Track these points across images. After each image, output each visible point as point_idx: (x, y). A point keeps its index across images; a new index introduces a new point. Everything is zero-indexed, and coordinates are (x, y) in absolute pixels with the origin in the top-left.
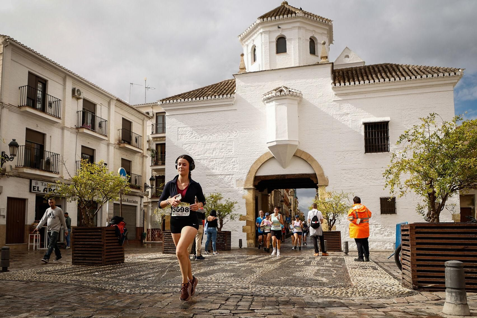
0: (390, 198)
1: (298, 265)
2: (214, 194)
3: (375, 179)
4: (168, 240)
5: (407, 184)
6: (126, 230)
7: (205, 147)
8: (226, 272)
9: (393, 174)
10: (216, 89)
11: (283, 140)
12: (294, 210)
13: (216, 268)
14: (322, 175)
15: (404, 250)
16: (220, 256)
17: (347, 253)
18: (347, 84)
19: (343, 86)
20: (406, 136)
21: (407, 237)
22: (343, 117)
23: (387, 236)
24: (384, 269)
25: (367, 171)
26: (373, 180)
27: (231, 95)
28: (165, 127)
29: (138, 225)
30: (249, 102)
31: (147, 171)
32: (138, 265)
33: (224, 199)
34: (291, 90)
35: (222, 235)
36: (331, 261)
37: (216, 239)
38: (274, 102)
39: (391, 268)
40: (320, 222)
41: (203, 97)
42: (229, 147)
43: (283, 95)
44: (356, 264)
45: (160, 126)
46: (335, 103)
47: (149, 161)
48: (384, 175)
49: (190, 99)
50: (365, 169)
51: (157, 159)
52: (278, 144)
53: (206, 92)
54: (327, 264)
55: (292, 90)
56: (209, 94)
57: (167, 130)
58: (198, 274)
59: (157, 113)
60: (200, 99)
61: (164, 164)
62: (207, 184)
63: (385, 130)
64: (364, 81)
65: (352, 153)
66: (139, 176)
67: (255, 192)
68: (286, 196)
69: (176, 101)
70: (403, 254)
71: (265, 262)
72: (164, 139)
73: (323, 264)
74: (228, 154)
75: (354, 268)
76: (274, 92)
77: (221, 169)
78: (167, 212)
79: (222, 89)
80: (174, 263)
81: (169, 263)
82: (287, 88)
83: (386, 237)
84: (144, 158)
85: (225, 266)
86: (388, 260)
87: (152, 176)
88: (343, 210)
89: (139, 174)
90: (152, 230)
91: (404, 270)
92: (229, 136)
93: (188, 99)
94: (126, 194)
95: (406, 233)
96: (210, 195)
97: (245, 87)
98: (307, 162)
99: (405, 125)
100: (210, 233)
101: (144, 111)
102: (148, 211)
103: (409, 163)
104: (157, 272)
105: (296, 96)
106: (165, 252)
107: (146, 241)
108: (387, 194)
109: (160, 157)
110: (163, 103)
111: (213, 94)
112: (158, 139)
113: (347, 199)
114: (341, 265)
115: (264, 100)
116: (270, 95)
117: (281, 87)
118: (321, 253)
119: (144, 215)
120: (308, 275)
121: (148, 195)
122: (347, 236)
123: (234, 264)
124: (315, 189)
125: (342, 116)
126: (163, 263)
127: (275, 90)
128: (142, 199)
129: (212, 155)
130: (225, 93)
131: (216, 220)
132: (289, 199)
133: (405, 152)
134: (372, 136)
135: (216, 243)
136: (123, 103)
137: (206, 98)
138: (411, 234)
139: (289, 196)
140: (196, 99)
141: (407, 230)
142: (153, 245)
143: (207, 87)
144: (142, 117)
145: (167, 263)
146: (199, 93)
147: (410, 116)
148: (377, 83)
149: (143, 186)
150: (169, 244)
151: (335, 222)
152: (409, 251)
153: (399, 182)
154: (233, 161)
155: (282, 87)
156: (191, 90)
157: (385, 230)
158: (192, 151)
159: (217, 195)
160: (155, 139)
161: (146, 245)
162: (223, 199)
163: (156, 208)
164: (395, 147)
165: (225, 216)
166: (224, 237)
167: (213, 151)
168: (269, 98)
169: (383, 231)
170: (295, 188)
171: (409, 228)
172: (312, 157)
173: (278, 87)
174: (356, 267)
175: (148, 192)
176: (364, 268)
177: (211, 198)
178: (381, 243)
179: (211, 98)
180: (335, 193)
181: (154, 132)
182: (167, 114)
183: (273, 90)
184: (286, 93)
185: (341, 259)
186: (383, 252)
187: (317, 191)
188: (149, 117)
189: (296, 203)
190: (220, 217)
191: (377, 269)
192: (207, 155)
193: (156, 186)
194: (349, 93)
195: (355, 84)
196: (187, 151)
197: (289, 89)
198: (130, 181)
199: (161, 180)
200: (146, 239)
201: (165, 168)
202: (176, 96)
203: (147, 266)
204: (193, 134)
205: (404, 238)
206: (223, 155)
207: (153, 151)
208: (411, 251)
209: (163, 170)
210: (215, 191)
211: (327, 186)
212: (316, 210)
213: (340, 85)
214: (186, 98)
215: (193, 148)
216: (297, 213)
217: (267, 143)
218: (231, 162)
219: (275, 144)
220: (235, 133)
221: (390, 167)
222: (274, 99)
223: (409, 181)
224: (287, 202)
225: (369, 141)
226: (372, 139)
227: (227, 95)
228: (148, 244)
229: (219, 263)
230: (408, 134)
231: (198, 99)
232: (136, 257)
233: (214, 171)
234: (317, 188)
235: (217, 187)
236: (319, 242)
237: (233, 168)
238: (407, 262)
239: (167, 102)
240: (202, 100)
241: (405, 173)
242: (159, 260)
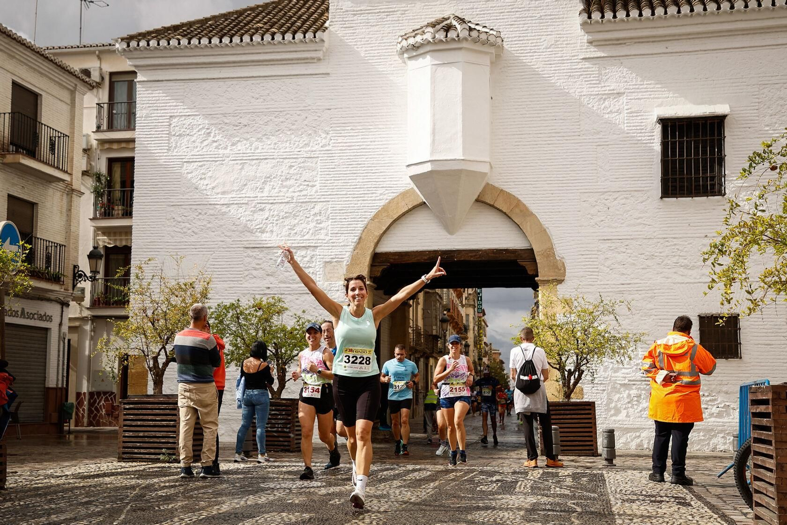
0: (722, 318)
1: (481, 491)
2: (264, 299)
3: (686, 267)
4: (134, 423)
5: (767, 280)
6: (12, 397)
7: (243, 173)
8: (289, 512)
9: (729, 255)
10: (275, 15)
11: (449, 158)
12: (475, 346)
13: (263, 499)
14: (550, 252)
15: (757, 453)
16: (275, 467)
17: (611, 459)
18: (621, 14)
19: (609, 21)
20: (766, 155)
21: (765, 421)
22: (606, 103)
23: (716, 417)
24: (707, 504)
25: (667, 244)
26: (682, 269)
27: (315, 33)
28: (135, 114)
29: (53, 379)
30: (363, 55)
31: (81, 233)
32: (46, 494)
33: (291, 314)
34: (473, 26)
35: (283, 410)
36: (569, 481)
37: (267, 421)
38: (428, 57)
39: (725, 502)
40: (542, 378)
41: (241, 36)
42: (307, 175)
43: (453, 40)
44: (635, 489)
45: (120, 109)
46: (587, 64)
47: (86, 205)
48: (706, 256)
49: (205, 41)
50: (662, 241)
51: (109, 200)
52: (434, 169)
53: (249, 23)
54: (558, 489)
55: (478, 28)
56: (257, 30)
57: (139, 122)
58: (213, 517)
59: (112, 74)
60: (231, 41)
61: (128, 214)
62: (247, 273)
63: (716, 137)
64: (665, 8)
65: (626, 198)
66: (56, 245)
67: (374, 295)
68: (455, 307)
69: (166, 44)
70: (757, 466)
71: (396, 483)
72: (131, 146)
73: (549, 490)
74: (304, 193)
75: (627, 500)
76: (430, 29)
77: (285, 232)
78: (133, 345)
79: (291, 17)
80: (148, 487)
81: (133, 488)
82: (462, 21)
83: (713, 419)
84: (75, 198)
85: (289, 494)
86: (719, 480)
87: (95, 248)
88: (603, 346)
89: (59, 240)
90: (91, 394)
91: (759, 509)
92: (307, 145)
93: (200, 39)
94: (16, 295)
95: (762, 409)
96: (252, 303)
97: (355, 15)
98: (510, 218)
99: (768, 126)
100: (250, 405)
101: (76, 65)
102: (81, 342)
103: (771, 226)
104: (99, 514)
105: (486, 43)
106: (124, 456)
107: (72, 427)
108: (713, 306)
109: (118, 195)
110: (128, 46)
111: (268, 30)
112: (115, 146)
113: (612, 317)
114: (594, 492)
115: (404, 51)
116: (419, 39)
117: (449, 18)
118: (542, 460)
119: (70, 353)
120: (509, 518)
121: (82, 299)
122: (612, 416)
123: (313, 490)
124: (530, 290)
125: (605, 99)
126: (117, 489)
127: (433, 25)
128: (65, 308)
129: (260, 195)
130: (300, 28)
131: (268, 369)
132: (464, 315)
133: (761, 197)
134: (681, 154)
135: (267, 431)
136: (14, 39)
137: (249, 40)
138: (774, 411)
139: (463, 306)
140: (221, 42)
141: (765, 402)
142: (93, 437)
143: (252, 9)
144: (70, 82)
145: (127, 489)
146: (229, 25)
147: (782, 102)
148: (699, 14)
149: (69, 272)
150: (136, 434)
151: (579, 378)
152: (771, 457)
153: (744, 276)
154: (316, 210)
155: (452, 17)
156: (208, 16)
157: (710, 401)
158: (206, 182)
159: (272, 301)
160: (107, 146)
161: (72, 437)
162: (287, 313)
163: (105, 336)
164: (739, 183)
165: (292, 358)
166: (289, 415)
167: (265, 183)
168: (415, 47)
169: (706, 404)
170: (480, 287)
171: (769, 396)
172: (524, 205)
173: (439, 16)
174: (635, 497)
175: (83, 290)
176: (655, 502)
177: (256, 310)
178: (701, 434)
179: (262, 39)
180: (583, 302)
181: (105, 126)
182: (140, 77)
183: (428, 26)
184: (460, 35)
185: (595, 475)
186: (706, 458)
187: (536, 296)
188: (90, 85)
189: (481, 326)
190: (278, 361)
191: (690, 505)
192: (248, 193)
193: (107, 273)
194: (624, 39)
195: (641, 15)
196: (194, 181)
197: (469, 24)
198: (30, 258)
199: (121, 257)
200: (73, 421)
201: (132, 226)
202: (166, 30)
203: (70, 497)
204: (212, 135)
205: (757, 421)
206: (289, 195)
207: (98, 177)
208: (777, 457)
209: (128, 231)
210: (267, 291)
211: (560, 282)
212: (530, 346)
213: (603, 17)
214: (193, 37)
215: (210, 174)
216: (483, 351)
217: (408, 166)
218: (312, 213)
219: (427, 168)
220: (323, 135)
221: (724, 235)
222: (428, 48)
223: (771, 274)
224: (457, 323)
225: (674, 167)
226: (681, 162)
227: (304, 33)
228: (78, 434)
229: (272, 485)
230: (771, 151)
231: (226, 40)
232: (41, 472)
233: (264, 236)
234: (535, 287)
235: (271, 279)
236: (539, 431)
237: (317, 231)
238: (767, 486)
239: (141, 44)
240: (237, 45)
241: (762, 251)
242: (106, 479)
